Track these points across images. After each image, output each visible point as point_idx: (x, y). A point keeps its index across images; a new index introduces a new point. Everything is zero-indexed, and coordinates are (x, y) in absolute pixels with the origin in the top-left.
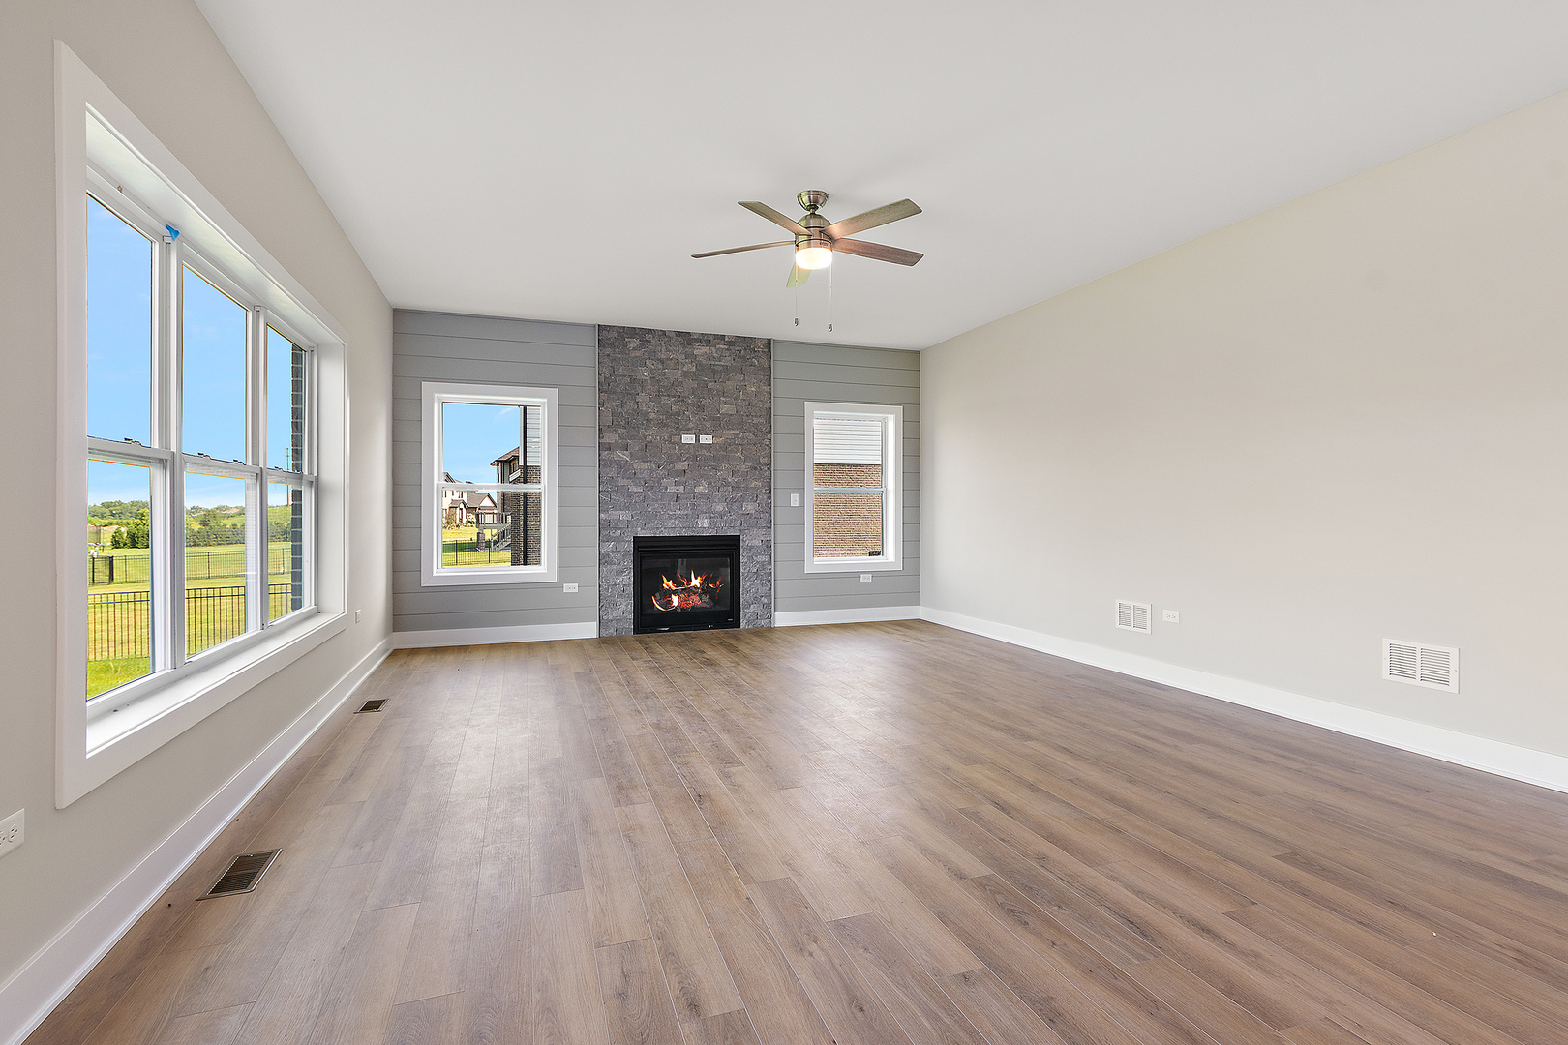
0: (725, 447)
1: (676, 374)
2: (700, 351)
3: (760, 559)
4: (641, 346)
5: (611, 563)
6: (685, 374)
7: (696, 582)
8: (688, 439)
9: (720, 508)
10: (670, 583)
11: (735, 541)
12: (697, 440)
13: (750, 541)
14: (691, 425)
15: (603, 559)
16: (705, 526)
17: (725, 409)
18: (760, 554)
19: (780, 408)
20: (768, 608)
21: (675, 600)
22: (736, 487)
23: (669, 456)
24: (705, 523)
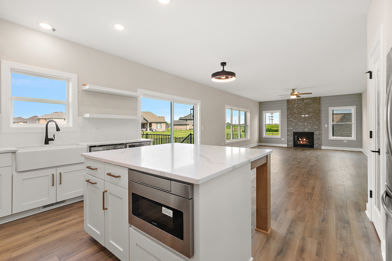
0: (310, 117)
1: (300, 105)
2: (305, 101)
3: (318, 136)
4: (294, 102)
5: (289, 136)
6: (302, 105)
7: (304, 140)
8: (303, 116)
9: (310, 127)
10: (300, 139)
11: (313, 133)
12: (305, 116)
13: (316, 133)
14: (304, 113)
16: (306, 130)
17: (310, 110)
19: (323, 109)
20: (320, 145)
21: (301, 142)
22: (313, 124)
23: (300, 119)
24: (307, 130)
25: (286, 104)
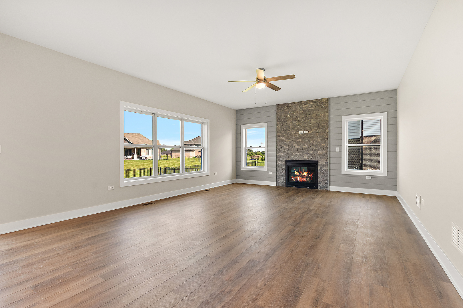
0: (312, 134)
1: (296, 114)
2: (304, 106)
3: (324, 168)
4: (288, 108)
5: (280, 167)
6: (300, 114)
7: (305, 174)
8: (301, 132)
9: (311, 152)
10: (297, 173)
11: (316, 163)
12: (304, 132)
13: (321, 162)
14: (302, 128)
15: (277, 166)
16: (306, 157)
17: (312, 122)
18: (324, 167)
19: (333, 119)
20: (328, 184)
21: (299, 178)
22: (316, 146)
23: (295, 137)
24: (306, 156)
25: (274, 113)
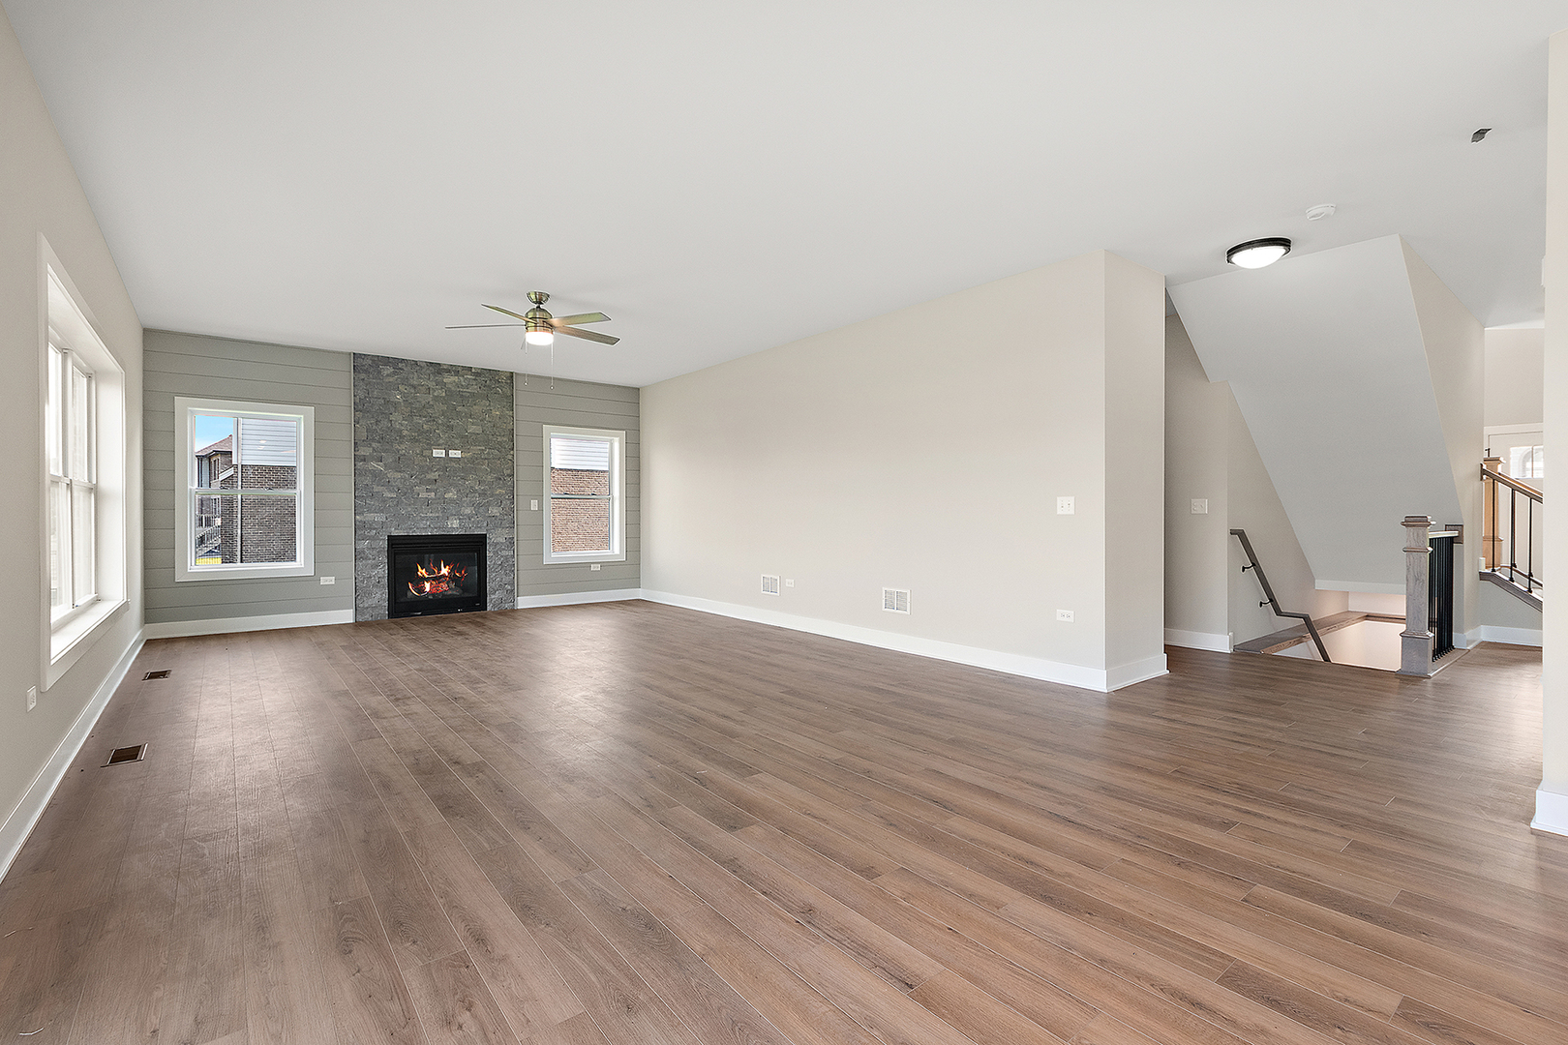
0: (472, 460)
1: (423, 398)
2: (449, 379)
3: (504, 553)
4: (394, 373)
5: (367, 558)
6: (436, 399)
7: (445, 571)
8: (439, 453)
9: (468, 511)
10: (424, 571)
11: (481, 541)
12: (447, 454)
13: (495, 538)
14: (441, 441)
15: (359, 555)
16: (454, 526)
17: (472, 429)
18: (504, 549)
19: (521, 430)
20: (513, 593)
21: (427, 586)
22: (483, 494)
23: (421, 467)
24: (455, 523)
